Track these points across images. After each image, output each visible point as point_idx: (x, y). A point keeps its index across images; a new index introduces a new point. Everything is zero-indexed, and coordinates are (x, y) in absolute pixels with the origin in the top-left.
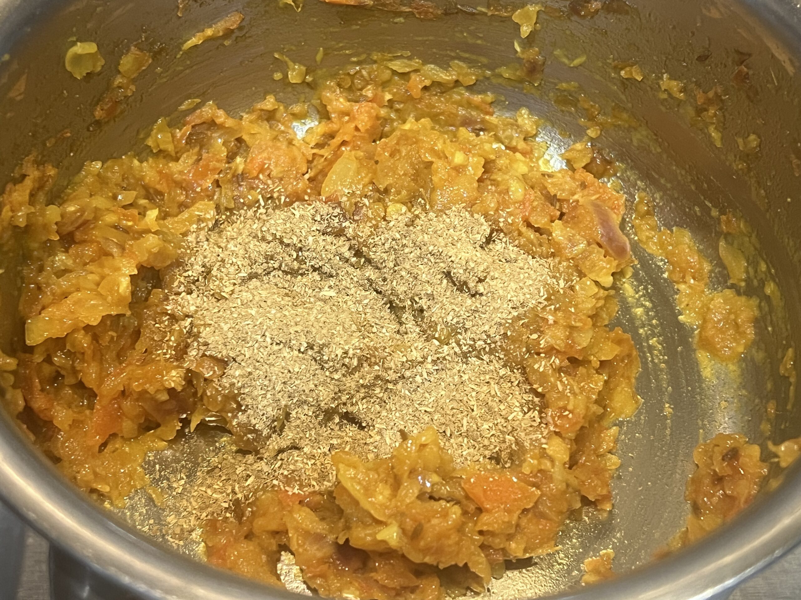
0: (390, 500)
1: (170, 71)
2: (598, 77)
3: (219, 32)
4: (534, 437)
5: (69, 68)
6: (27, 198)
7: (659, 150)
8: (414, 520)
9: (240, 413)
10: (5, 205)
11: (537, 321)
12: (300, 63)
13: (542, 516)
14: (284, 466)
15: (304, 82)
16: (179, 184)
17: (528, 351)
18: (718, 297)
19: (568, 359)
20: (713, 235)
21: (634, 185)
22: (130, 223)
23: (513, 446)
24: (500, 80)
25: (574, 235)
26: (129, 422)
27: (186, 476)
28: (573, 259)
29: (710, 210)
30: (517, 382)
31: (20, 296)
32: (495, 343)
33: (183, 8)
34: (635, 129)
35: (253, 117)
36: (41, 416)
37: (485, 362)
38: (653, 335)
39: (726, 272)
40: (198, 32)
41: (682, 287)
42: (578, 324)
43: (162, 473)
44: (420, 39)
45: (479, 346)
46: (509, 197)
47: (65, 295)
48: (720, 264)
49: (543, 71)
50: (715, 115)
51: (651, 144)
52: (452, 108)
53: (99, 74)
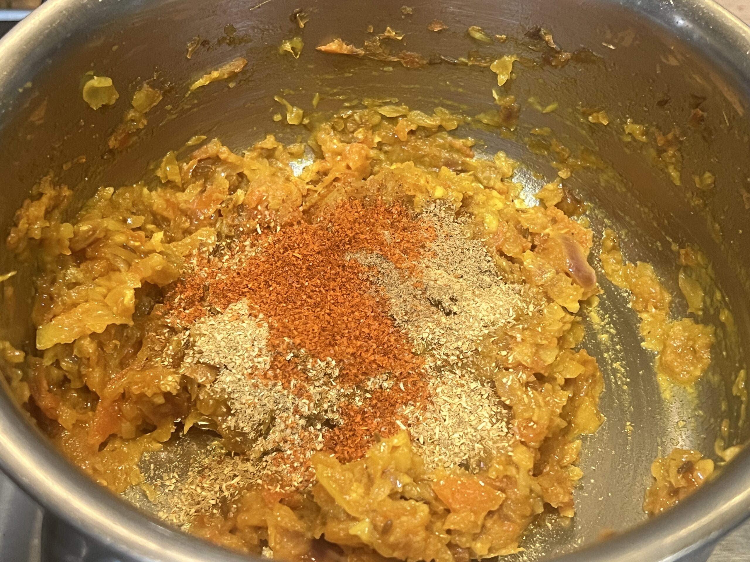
0: (363, 498)
1: (179, 109)
2: (568, 123)
3: (224, 75)
4: (500, 445)
5: (86, 99)
6: (43, 212)
7: (624, 190)
8: (385, 517)
9: (230, 417)
10: (22, 218)
11: (506, 339)
12: (298, 106)
13: (507, 518)
14: (268, 467)
15: (301, 124)
16: (184, 213)
17: (497, 366)
18: (679, 325)
19: (535, 374)
20: (674, 268)
21: (602, 223)
22: (137, 244)
23: (482, 453)
24: (479, 126)
25: (544, 264)
26: (128, 423)
27: (178, 475)
28: (542, 285)
29: (671, 244)
30: (487, 395)
31: (33, 303)
32: (467, 358)
33: (192, 51)
34: (602, 171)
35: (255, 154)
36: (48, 414)
37: (458, 376)
38: (617, 359)
39: (685, 302)
40: (205, 74)
41: (644, 316)
42: (544, 342)
43: (157, 472)
44: (407, 87)
45: (452, 361)
46: (485, 228)
47: (75, 305)
48: (680, 295)
49: (518, 117)
50: (674, 156)
51: (617, 184)
52: (435, 151)
53: (114, 107)
